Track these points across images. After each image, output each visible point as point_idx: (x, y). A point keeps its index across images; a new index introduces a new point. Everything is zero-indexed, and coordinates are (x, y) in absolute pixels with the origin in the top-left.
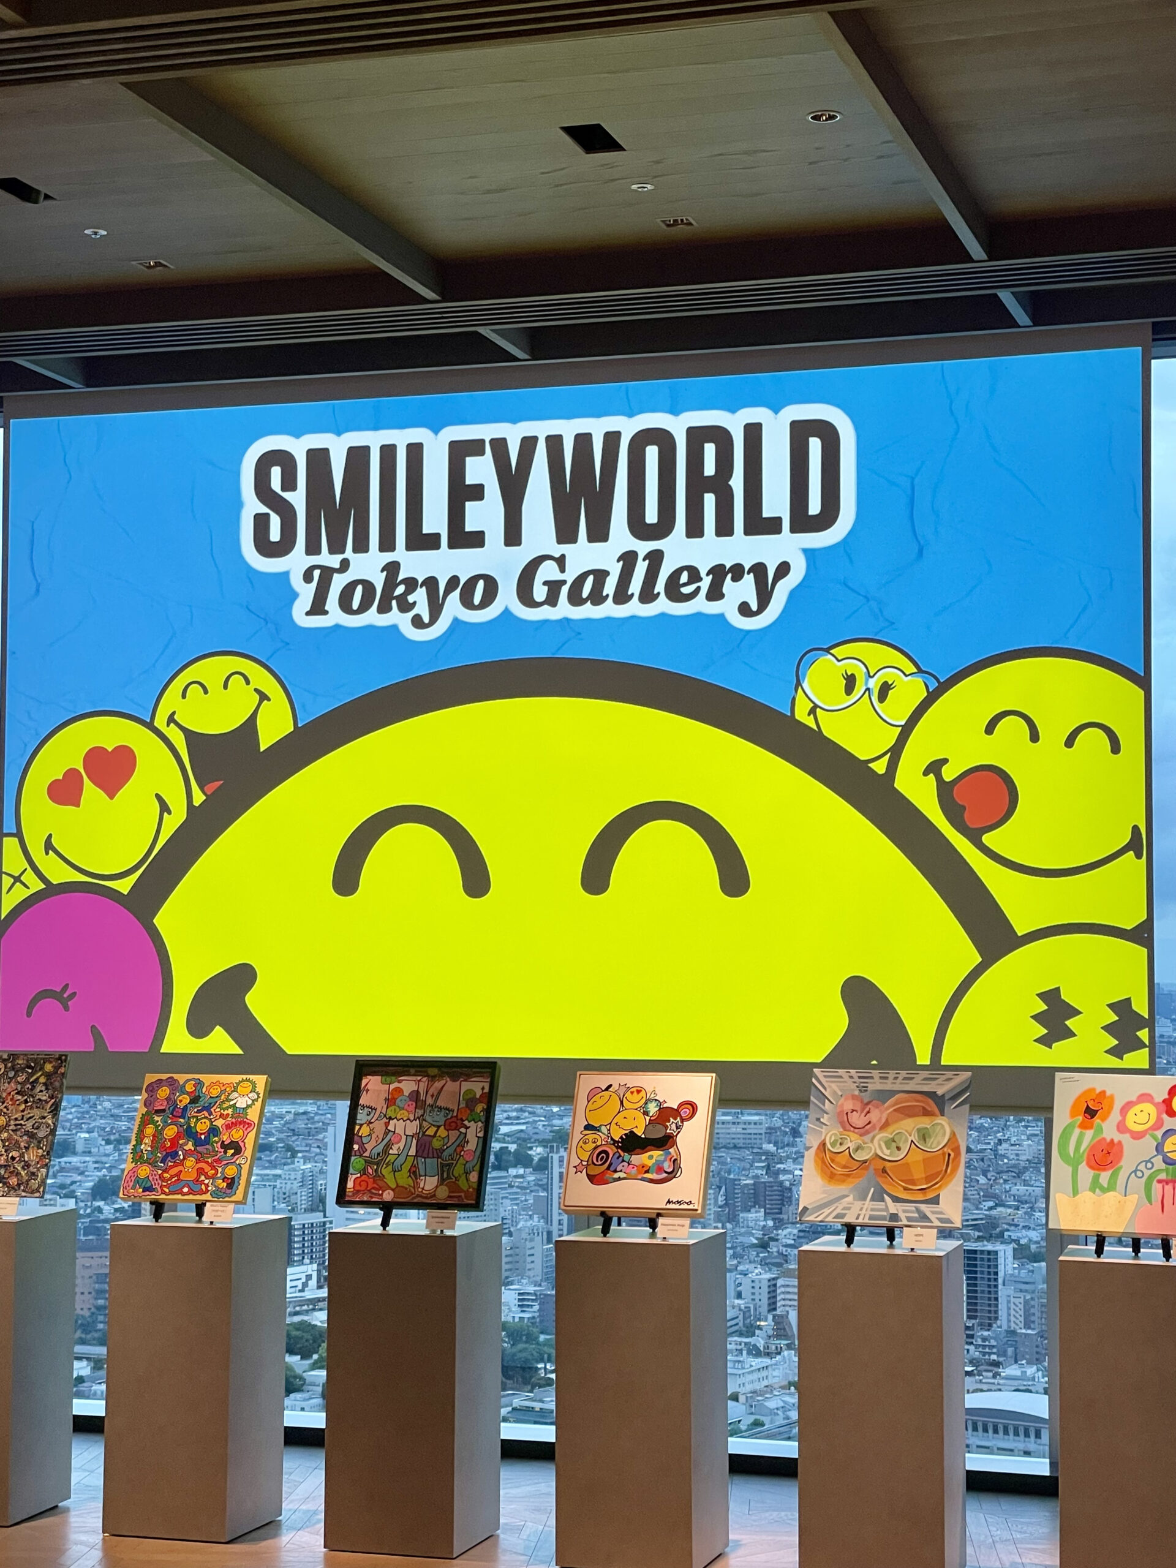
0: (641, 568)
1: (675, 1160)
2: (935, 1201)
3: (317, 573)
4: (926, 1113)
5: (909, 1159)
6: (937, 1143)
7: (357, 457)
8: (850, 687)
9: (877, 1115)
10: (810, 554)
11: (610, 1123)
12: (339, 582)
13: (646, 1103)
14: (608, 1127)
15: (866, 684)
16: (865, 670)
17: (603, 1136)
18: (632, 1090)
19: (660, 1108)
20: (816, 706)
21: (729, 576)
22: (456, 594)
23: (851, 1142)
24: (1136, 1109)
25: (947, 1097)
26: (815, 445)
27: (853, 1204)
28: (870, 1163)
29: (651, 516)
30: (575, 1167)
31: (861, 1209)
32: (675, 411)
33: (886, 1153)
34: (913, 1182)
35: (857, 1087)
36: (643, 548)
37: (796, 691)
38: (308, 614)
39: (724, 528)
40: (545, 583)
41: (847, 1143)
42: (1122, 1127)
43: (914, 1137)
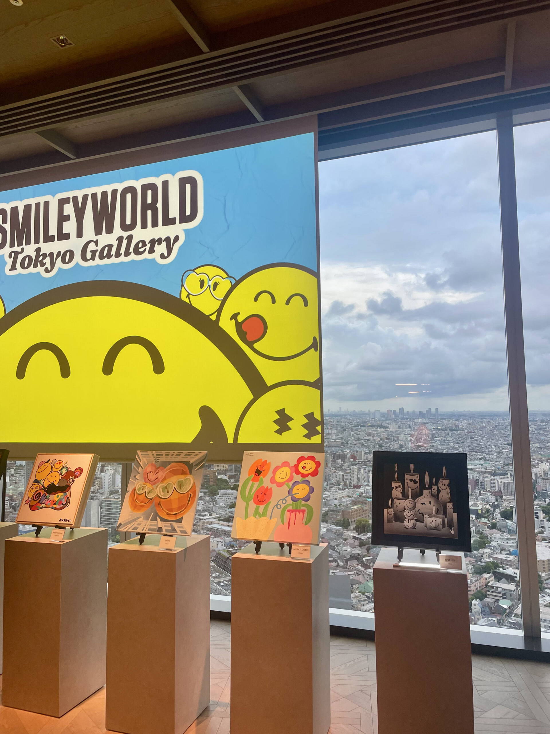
0: (125, 242)
1: (68, 498)
2: (180, 521)
3: (13, 254)
4: (183, 473)
5: (172, 498)
6: (186, 488)
7: (27, 208)
8: (202, 286)
9: (161, 474)
10: (186, 231)
11: (45, 479)
12: (20, 257)
13: (62, 469)
14: (44, 481)
15: (208, 283)
16: (208, 278)
17: (41, 485)
18: (57, 462)
19: (67, 471)
20: (189, 294)
21: (157, 243)
22: (60, 258)
23: (147, 488)
24: (280, 470)
25: (194, 465)
26: (188, 187)
27: (142, 522)
28: (154, 499)
29: (128, 222)
30: (25, 501)
31: (145, 525)
32: (137, 179)
33: (162, 495)
34: (171, 510)
35: (155, 459)
36: (125, 234)
37: (182, 288)
38: (10, 270)
39: (155, 224)
40: (91, 251)
41: (145, 489)
42: (273, 480)
43: (176, 486)
